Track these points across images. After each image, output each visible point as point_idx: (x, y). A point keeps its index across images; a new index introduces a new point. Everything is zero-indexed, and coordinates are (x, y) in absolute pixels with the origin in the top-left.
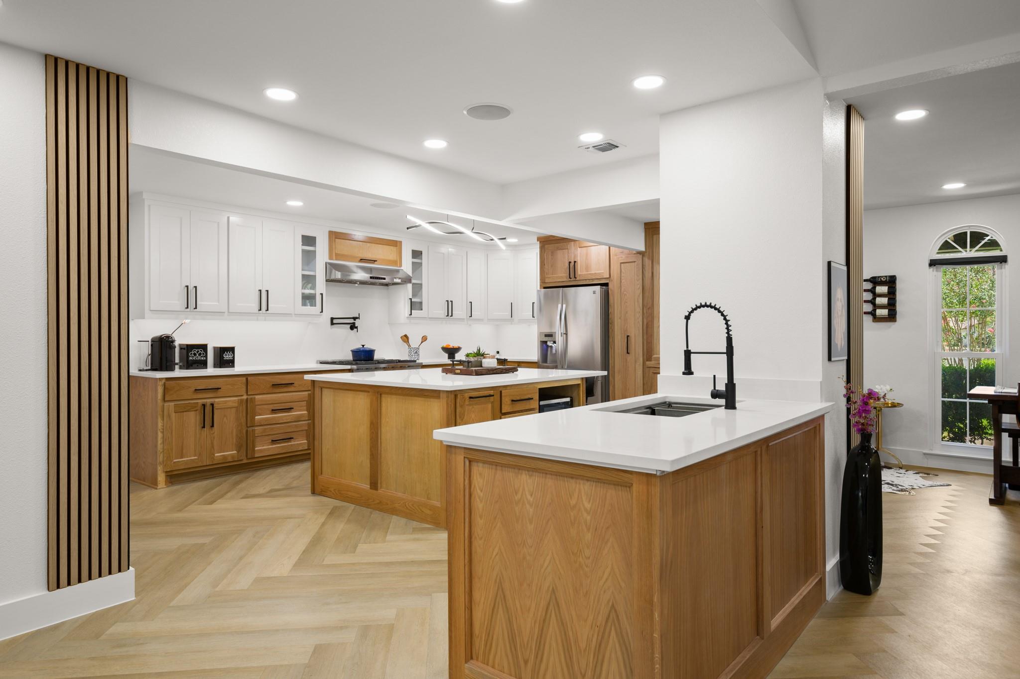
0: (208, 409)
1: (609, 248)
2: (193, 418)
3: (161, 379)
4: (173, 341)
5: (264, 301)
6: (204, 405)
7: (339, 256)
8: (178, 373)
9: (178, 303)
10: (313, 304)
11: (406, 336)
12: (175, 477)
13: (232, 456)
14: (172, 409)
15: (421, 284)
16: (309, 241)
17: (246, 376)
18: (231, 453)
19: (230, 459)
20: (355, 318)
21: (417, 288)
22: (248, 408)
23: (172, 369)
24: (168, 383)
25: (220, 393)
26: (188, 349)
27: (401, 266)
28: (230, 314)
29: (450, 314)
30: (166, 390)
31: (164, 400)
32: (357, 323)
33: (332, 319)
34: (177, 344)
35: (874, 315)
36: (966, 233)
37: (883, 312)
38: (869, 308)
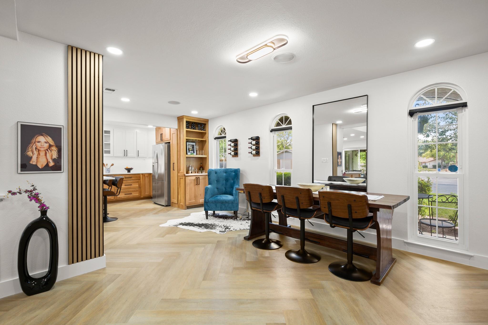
1: (170, 129)
15: (110, 144)
29: (126, 155)
35: (252, 154)
36: (283, 117)
37: (254, 152)
38: (250, 150)
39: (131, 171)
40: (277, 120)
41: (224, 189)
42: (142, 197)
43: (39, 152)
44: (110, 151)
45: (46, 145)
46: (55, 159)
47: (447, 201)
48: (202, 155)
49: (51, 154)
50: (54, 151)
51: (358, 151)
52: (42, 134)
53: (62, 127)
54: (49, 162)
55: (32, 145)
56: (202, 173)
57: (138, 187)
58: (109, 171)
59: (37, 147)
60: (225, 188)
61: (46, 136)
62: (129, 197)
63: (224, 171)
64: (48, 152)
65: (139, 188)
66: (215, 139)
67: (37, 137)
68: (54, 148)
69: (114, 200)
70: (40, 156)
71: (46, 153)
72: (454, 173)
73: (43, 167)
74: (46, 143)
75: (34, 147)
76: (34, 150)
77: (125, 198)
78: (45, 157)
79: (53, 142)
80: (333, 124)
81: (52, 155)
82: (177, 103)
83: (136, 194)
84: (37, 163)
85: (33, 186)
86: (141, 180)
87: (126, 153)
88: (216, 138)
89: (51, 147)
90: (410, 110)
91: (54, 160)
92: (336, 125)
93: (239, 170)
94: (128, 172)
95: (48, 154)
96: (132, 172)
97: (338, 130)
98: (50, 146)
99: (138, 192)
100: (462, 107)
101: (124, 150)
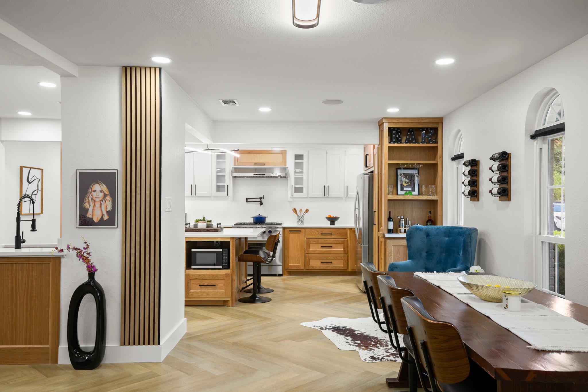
5: (193, 191)
7: (240, 163)
10: (227, 191)
20: (261, 198)
27: (286, 165)
29: (327, 195)
32: (264, 201)
33: (247, 199)
37: (496, 190)
39: (336, 222)
42: (350, 270)
43: (95, 202)
44: (303, 188)
45: (101, 195)
46: (109, 211)
48: (431, 195)
49: (105, 206)
50: (109, 202)
52: (98, 182)
53: (116, 171)
54: (104, 215)
55: (88, 196)
57: (343, 252)
58: (302, 221)
59: (93, 198)
61: (101, 183)
62: (328, 268)
63: (445, 233)
64: (103, 202)
65: (344, 254)
66: (452, 160)
67: (93, 186)
68: (108, 198)
69: (305, 271)
70: (96, 208)
71: (101, 204)
73: (98, 221)
74: (101, 192)
75: (90, 198)
76: (91, 201)
77: (322, 268)
78: (99, 208)
79: (108, 191)
81: (107, 207)
82: (339, 102)
83: (339, 264)
84: (92, 216)
85: (86, 243)
86: (349, 239)
87: (326, 192)
88: (455, 158)
89: (105, 197)
91: (108, 213)
94: (331, 224)
95: (103, 206)
96: (337, 224)
98: (105, 195)
99: (342, 261)
101: (324, 186)
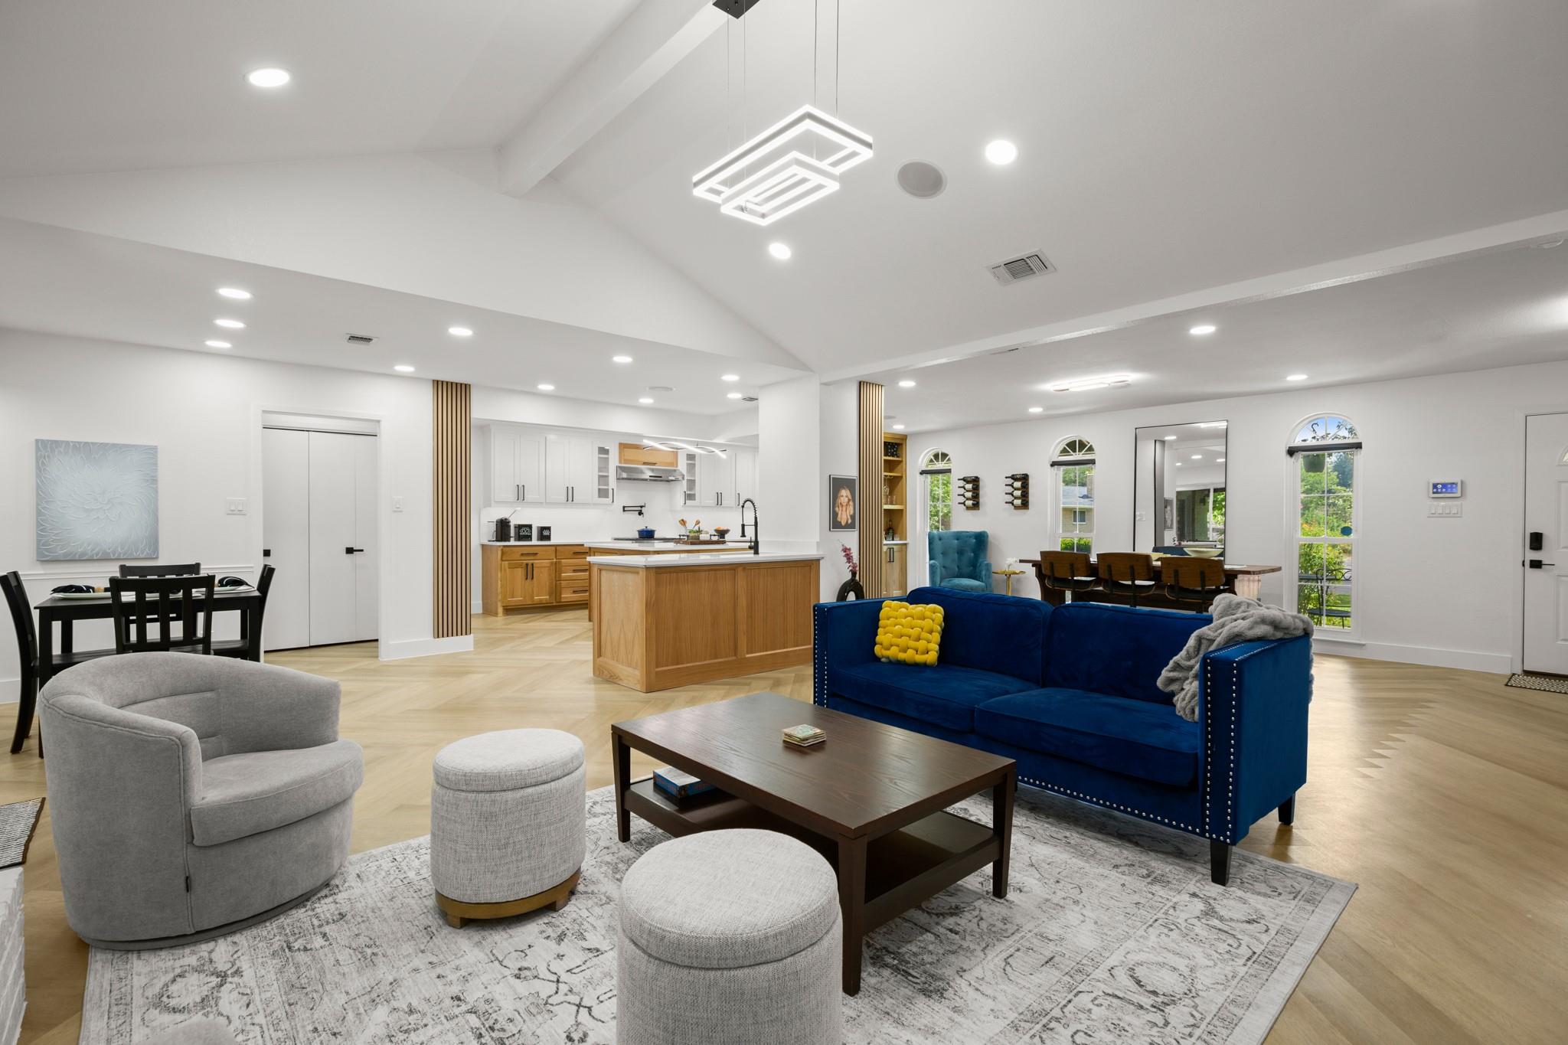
0: (530, 567)
2: (520, 573)
3: (500, 546)
4: (509, 522)
5: (570, 495)
6: (527, 565)
7: (626, 461)
8: (512, 542)
9: (512, 497)
10: (607, 496)
11: (683, 520)
12: (509, 610)
13: (546, 600)
14: (507, 566)
15: (694, 480)
16: (603, 451)
17: (556, 546)
18: (545, 597)
19: (544, 602)
20: (641, 507)
21: (691, 483)
22: (557, 568)
23: (509, 541)
24: (505, 549)
25: (538, 557)
26: (519, 527)
27: (677, 467)
28: (546, 503)
29: (720, 503)
30: (503, 554)
31: (502, 560)
32: (643, 510)
33: (624, 507)
34: (512, 524)
35: (1013, 504)
36: (1075, 441)
37: (1018, 502)
38: (1010, 498)
40: (1063, 445)
41: (957, 569)
43: (842, 506)
44: (696, 493)
45: (846, 500)
46: (851, 515)
47: (1343, 578)
48: (892, 504)
51: (1209, 490)
52: (844, 487)
53: (854, 478)
54: (848, 518)
55: (838, 500)
56: (893, 540)
59: (841, 502)
60: (958, 567)
64: (847, 507)
66: (921, 473)
67: (840, 490)
68: (850, 504)
72: (1346, 537)
73: (844, 524)
76: (839, 505)
78: (845, 512)
79: (850, 496)
80: (1155, 441)
81: (849, 511)
84: (840, 519)
87: (719, 499)
88: (923, 473)
89: (849, 502)
90: (1289, 447)
92: (1163, 442)
93: (984, 536)
95: (847, 510)
97: (1166, 453)
100: (1357, 448)
101: (718, 492)
